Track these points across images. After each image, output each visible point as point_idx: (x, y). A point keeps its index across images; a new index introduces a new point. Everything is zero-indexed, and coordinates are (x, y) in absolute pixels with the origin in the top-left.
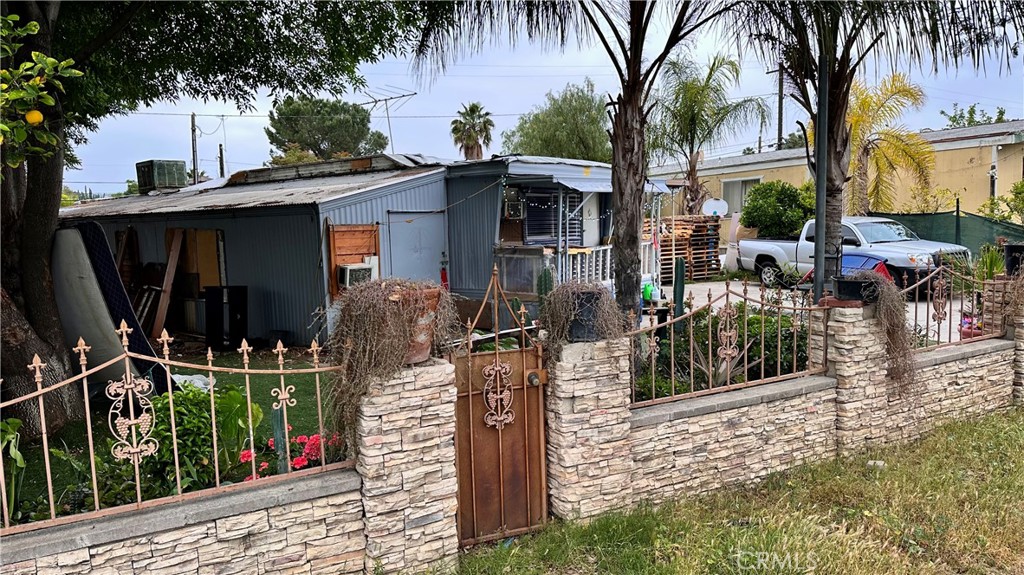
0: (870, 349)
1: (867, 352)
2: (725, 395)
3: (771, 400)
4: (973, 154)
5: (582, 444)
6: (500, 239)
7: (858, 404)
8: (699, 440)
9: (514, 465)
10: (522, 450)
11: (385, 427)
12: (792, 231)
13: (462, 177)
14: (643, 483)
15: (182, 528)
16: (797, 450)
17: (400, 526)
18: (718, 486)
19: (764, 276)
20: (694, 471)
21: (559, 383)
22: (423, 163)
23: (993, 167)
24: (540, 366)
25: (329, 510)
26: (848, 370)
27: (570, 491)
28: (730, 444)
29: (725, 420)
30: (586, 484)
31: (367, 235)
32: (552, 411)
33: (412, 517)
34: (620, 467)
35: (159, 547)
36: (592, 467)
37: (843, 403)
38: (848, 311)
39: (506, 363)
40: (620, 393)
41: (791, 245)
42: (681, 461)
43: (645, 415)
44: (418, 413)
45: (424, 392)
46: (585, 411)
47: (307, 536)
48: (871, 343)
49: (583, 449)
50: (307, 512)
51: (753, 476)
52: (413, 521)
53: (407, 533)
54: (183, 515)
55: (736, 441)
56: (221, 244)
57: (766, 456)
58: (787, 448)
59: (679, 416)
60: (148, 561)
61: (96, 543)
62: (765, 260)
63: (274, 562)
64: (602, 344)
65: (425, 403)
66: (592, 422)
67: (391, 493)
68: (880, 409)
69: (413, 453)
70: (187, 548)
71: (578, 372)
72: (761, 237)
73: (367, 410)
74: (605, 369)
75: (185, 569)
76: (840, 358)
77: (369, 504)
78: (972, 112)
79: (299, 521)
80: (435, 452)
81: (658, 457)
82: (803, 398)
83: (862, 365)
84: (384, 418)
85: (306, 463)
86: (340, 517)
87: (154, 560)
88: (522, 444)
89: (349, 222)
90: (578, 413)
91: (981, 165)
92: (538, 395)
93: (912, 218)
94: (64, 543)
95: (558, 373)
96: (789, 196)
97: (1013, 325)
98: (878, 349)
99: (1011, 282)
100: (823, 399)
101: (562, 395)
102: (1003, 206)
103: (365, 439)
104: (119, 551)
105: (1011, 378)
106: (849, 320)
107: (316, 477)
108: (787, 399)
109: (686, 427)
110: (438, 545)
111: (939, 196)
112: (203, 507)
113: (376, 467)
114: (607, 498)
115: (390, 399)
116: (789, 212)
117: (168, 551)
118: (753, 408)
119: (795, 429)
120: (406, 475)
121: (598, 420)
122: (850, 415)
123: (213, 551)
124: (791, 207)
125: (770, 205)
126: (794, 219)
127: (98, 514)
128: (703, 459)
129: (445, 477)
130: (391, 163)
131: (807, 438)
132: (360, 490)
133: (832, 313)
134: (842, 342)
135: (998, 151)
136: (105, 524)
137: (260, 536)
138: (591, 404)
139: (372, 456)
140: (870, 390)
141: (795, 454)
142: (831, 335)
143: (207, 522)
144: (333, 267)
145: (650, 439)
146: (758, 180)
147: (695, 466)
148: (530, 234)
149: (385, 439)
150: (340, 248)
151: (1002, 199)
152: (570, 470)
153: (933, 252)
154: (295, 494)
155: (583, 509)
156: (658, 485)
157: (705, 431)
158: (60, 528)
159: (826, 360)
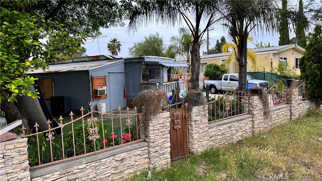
0: (260, 107)
1: (259, 108)
2: (227, 120)
3: (238, 121)
4: (267, 55)
5: (198, 133)
6: (142, 80)
7: (258, 121)
8: (223, 131)
9: (181, 140)
10: (183, 135)
11: (155, 129)
12: (218, 77)
13: (130, 62)
14: (211, 143)
15: (107, 157)
16: (244, 134)
17: (158, 155)
18: (227, 144)
19: (212, 90)
20: (222, 140)
21: (192, 117)
22: (116, 58)
23: (272, 59)
24: (187, 113)
25: (141, 152)
26: (255, 113)
27: (195, 145)
28: (229, 133)
29: (228, 126)
30: (199, 144)
31: (103, 80)
32: (190, 125)
33: (161, 153)
34: (206, 139)
35: (102, 163)
36: (200, 139)
37: (254, 121)
38: (255, 97)
39: (178, 112)
40: (206, 119)
41: (219, 81)
42: (219, 137)
43: (211, 125)
44: (162, 125)
45: (163, 119)
46: (198, 124)
47: (136, 159)
48: (260, 105)
49: (198, 134)
50: (136, 152)
51: (235, 141)
52: (161, 154)
53: (160, 157)
54: (108, 154)
55: (231, 132)
56: (53, 83)
57: (237, 136)
58: (242, 133)
59: (218, 125)
60: (99, 167)
61: (87, 162)
62: (212, 86)
63: (128, 166)
64: (202, 106)
65: (164, 122)
66: (200, 127)
67: (156, 146)
68: (262, 123)
69: (161, 136)
70: (108, 163)
71: (197, 114)
72: (210, 79)
73: (151, 124)
74: (203, 113)
75: (108, 169)
76: (253, 110)
77: (151, 150)
78: (261, 43)
79: (134, 155)
80: (166, 136)
81: (214, 136)
82: (245, 120)
83: (258, 111)
84: (155, 127)
85: (125, 141)
86: (144, 153)
87: (100, 167)
88: (182, 133)
89: (98, 76)
90: (197, 125)
91: (268, 59)
92: (186, 120)
93: (252, 73)
94: (80, 162)
95: (192, 114)
96: (217, 68)
97: (289, 101)
98: (261, 107)
99: (289, 89)
100: (250, 120)
101: (193, 120)
102: (276, 70)
103: (150, 132)
104: (93, 164)
105: (289, 114)
106: (255, 99)
107: (136, 143)
108: (242, 120)
109: (220, 128)
110: (166, 160)
111: (259, 67)
112: (112, 152)
113: (153, 139)
114: (204, 147)
115: (156, 121)
116: (217, 72)
117: (104, 164)
118: (234, 123)
119: (244, 128)
120: (159, 141)
121: (201, 126)
122: (256, 124)
123: (115, 164)
124: (218, 71)
125: (212, 70)
126: (219, 74)
127: (86, 155)
128: (224, 137)
129: (168, 142)
130: (106, 58)
131: (246, 131)
132: (148, 146)
133: (250, 98)
134: (253, 105)
135: (273, 55)
136: (87, 158)
137: (125, 159)
138: (199, 122)
139: (152, 136)
140: (260, 118)
141: (244, 135)
142: (250, 104)
143: (113, 156)
144: (94, 89)
145: (213, 132)
146: (207, 63)
147: (222, 139)
148: (150, 79)
149: (155, 132)
150: (95, 84)
151: (275, 68)
152: (195, 140)
153: (259, 83)
154: (133, 147)
155: (198, 150)
156: (214, 144)
157: (224, 129)
158: (77, 159)
159: (249, 110)
